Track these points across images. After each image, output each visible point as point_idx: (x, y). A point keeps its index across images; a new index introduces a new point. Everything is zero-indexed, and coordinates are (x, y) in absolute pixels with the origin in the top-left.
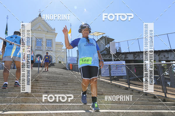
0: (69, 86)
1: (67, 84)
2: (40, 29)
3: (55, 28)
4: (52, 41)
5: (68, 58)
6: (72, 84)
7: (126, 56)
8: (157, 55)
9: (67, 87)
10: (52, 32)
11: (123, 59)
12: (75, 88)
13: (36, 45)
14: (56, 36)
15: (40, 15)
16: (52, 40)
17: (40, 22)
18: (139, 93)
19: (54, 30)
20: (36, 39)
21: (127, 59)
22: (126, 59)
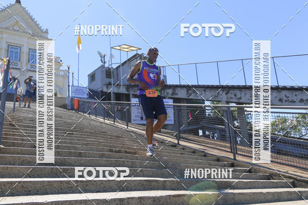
0: (76, 137)
1: (72, 134)
6: (82, 135)
7: (174, 90)
8: (225, 93)
9: (73, 140)
11: (170, 96)
12: (87, 141)
18: (194, 152)
21: (176, 96)
22: (173, 97)
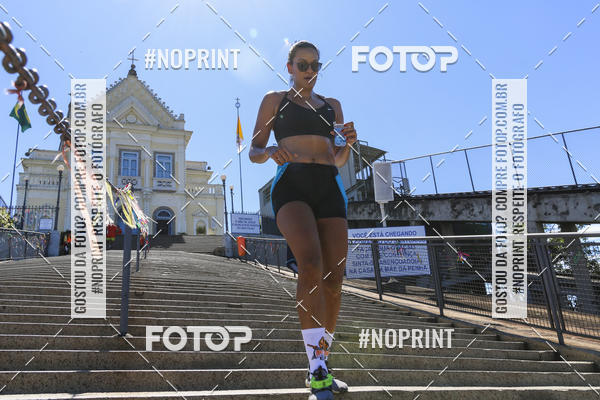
1: (240, 306)
2: (132, 118)
3: (182, 115)
4: (173, 161)
5: (229, 216)
6: (256, 307)
7: (426, 207)
10: (173, 129)
11: (418, 219)
13: (119, 173)
14: (188, 141)
15: (133, 73)
16: (173, 154)
17: (132, 95)
18: (474, 332)
19: (182, 119)
20: (120, 151)
21: (431, 219)
